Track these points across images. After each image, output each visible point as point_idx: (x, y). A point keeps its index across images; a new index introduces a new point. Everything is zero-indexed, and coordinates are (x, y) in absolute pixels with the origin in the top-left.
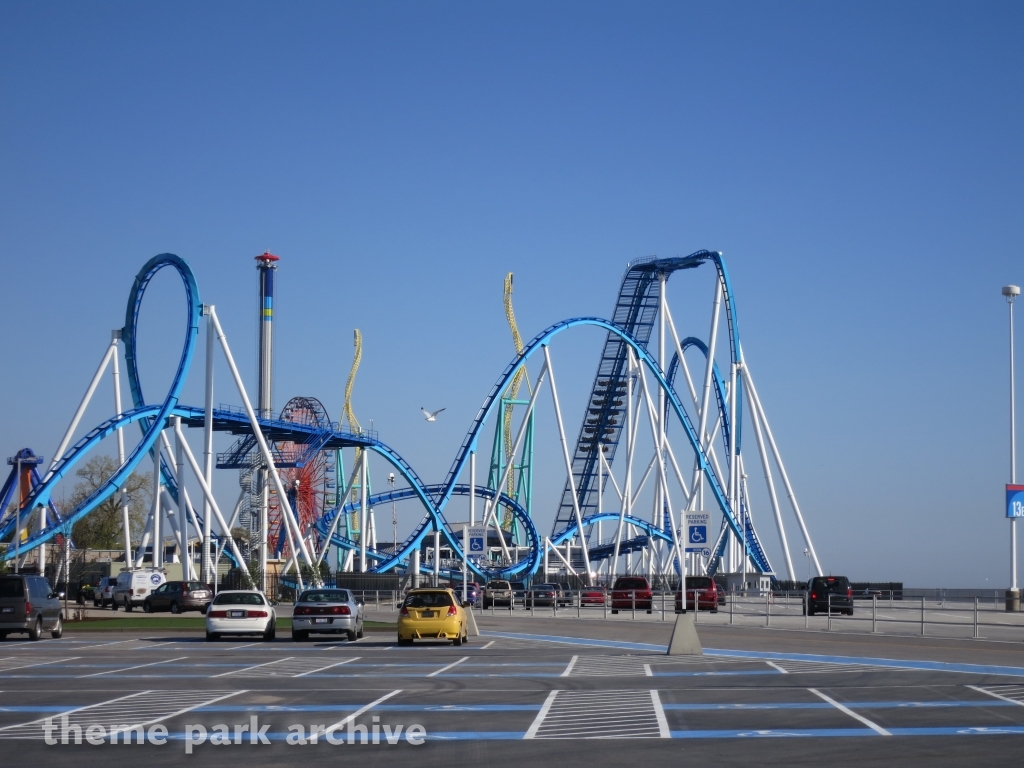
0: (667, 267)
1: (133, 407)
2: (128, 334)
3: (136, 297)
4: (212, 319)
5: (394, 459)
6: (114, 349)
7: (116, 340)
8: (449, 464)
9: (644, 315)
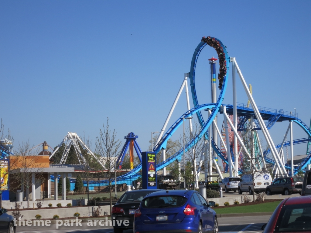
1: (194, 107)
2: (191, 75)
3: (195, 58)
4: (234, 63)
6: (186, 82)
7: (186, 78)
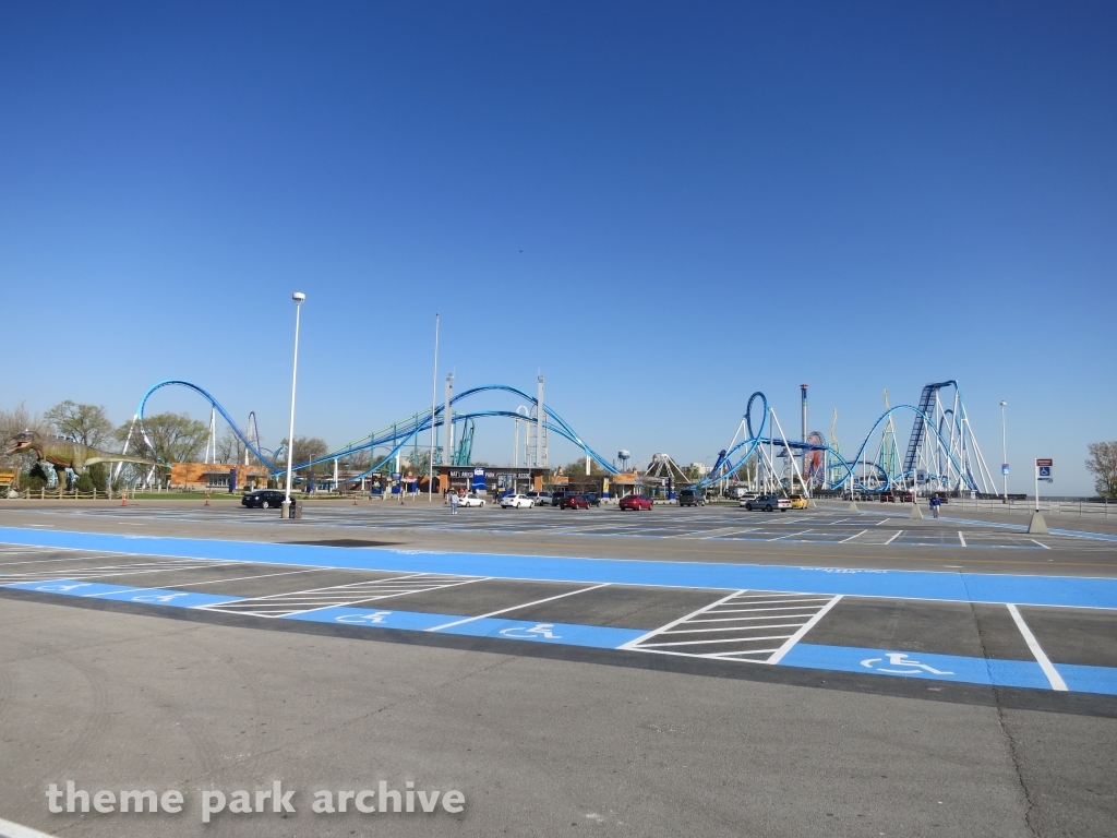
0: (939, 386)
1: (750, 438)
2: (747, 416)
3: (750, 405)
5: (837, 454)
6: (744, 420)
7: (744, 417)
8: (857, 454)
9: (931, 402)
